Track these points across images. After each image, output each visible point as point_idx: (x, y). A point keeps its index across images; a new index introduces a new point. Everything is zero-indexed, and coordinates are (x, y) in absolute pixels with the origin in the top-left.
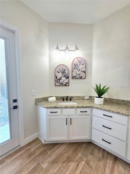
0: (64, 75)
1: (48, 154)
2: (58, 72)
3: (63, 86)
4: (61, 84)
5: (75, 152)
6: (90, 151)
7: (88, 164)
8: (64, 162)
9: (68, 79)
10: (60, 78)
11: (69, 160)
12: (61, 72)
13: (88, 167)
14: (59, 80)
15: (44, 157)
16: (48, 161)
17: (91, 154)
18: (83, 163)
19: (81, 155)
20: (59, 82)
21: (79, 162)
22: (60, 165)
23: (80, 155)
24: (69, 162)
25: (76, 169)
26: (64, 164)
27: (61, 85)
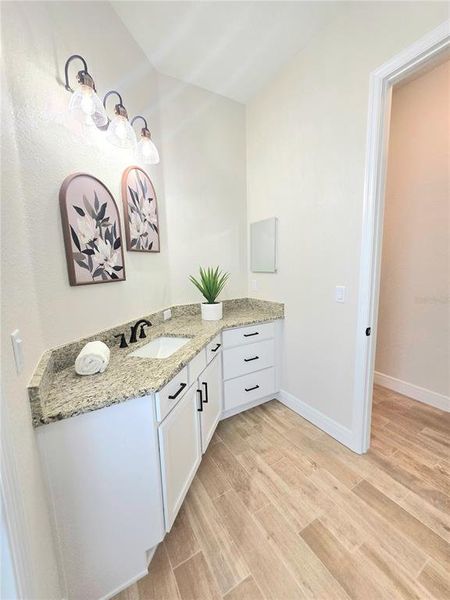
0: (104, 229)
1: (204, 553)
2: (80, 212)
3: (105, 281)
4: (98, 272)
5: (228, 465)
6: (238, 436)
7: (263, 451)
8: (247, 503)
9: (119, 250)
10: (92, 243)
11: (243, 487)
12: (93, 216)
13: (267, 454)
14: (90, 252)
15: (208, 576)
16: (229, 558)
17: (244, 436)
18: (259, 459)
19: (240, 456)
20: (90, 261)
21: (254, 466)
22: (253, 516)
23: (239, 458)
24: (249, 489)
25: (269, 478)
26: (252, 502)
27: (99, 278)
